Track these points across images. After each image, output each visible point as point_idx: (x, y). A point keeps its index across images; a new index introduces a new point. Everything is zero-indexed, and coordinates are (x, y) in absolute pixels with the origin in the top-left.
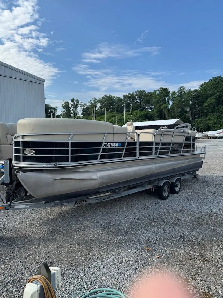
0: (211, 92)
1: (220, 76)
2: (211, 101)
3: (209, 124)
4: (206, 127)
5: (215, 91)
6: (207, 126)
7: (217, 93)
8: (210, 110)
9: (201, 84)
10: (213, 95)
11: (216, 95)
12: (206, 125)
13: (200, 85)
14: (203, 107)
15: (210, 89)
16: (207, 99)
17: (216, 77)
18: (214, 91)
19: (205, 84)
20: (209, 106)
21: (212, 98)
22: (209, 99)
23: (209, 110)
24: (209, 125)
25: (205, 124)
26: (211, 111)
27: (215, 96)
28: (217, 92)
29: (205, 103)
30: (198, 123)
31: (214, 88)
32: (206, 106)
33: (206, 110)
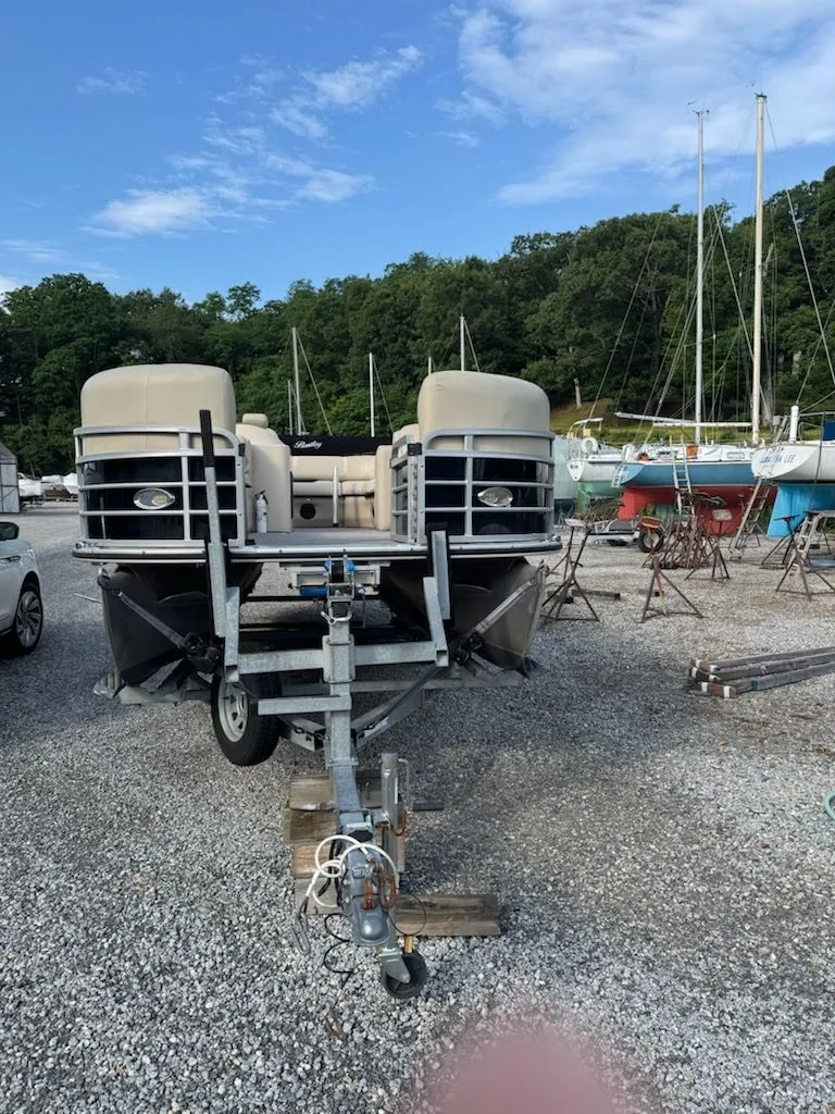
0: (58, 327)
1: (82, 276)
2: (61, 362)
3: (60, 447)
4: (50, 457)
5: (75, 329)
6: (54, 456)
7: (82, 336)
8: (57, 397)
9: (12, 290)
10: (66, 339)
11: (77, 342)
12: (48, 450)
13: (7, 293)
14: (33, 383)
15: (55, 315)
16: (43, 352)
17: (67, 274)
18: (71, 326)
19: (27, 293)
20: (55, 381)
21: (64, 350)
22: (53, 355)
23: (54, 395)
24: (60, 450)
25: (45, 446)
26: (61, 399)
27: (76, 348)
28: (82, 333)
29: (36, 365)
30: (16, 442)
31: (69, 314)
32: (45, 379)
33: (43, 393)
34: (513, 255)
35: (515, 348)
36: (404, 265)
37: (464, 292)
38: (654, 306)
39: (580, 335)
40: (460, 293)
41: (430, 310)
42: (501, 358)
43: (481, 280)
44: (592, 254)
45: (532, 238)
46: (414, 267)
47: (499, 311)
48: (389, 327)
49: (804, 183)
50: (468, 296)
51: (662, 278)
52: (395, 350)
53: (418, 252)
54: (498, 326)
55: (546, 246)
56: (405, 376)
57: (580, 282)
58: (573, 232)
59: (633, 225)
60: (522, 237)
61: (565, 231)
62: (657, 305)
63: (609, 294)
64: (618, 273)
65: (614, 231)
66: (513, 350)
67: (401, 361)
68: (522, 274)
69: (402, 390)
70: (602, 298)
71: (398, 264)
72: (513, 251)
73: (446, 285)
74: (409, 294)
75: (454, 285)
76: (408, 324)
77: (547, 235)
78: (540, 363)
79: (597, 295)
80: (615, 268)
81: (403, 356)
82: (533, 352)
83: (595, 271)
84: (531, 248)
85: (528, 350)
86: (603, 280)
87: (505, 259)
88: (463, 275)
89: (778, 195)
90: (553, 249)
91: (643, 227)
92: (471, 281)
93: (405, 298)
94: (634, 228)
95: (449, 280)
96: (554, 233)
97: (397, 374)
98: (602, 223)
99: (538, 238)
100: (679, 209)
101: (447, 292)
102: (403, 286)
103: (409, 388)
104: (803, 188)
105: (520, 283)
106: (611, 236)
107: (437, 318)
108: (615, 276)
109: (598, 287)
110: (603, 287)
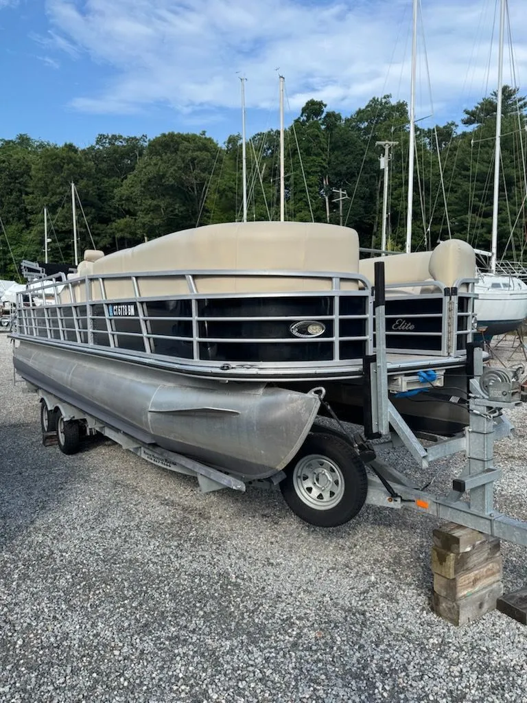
34: (97, 147)
35: (102, 207)
36: (12, 141)
37: (66, 166)
38: (196, 192)
39: (152, 205)
40: (62, 167)
41: (40, 176)
42: (94, 214)
43: (78, 160)
44: (158, 154)
45: (110, 137)
46: (19, 143)
47: (91, 182)
48: (5, 184)
49: (272, 131)
50: (68, 169)
51: (203, 175)
52: (11, 201)
53: (23, 133)
54: (91, 192)
55: (120, 143)
56: (19, 220)
57: (152, 171)
58: (138, 138)
59: (183, 139)
60: (104, 135)
61: (133, 136)
62: (198, 191)
63: (171, 181)
64: (177, 169)
65: (172, 141)
66: (101, 209)
67: (17, 209)
68: (105, 160)
69: (18, 230)
70: (167, 183)
71: (6, 139)
72: (97, 144)
73: (52, 160)
74: (20, 162)
75: (58, 161)
76: (19, 183)
77: (121, 137)
78: (125, 220)
79: (163, 181)
80: (174, 165)
81: (18, 205)
82: (116, 212)
83: (163, 167)
84: (109, 143)
85: (112, 210)
86: (167, 171)
87: (92, 148)
88: (64, 155)
89: (258, 135)
90: (124, 147)
91: (188, 141)
92: (70, 160)
93: (17, 165)
94: (183, 142)
95: (55, 157)
96: (125, 136)
97: (13, 218)
98: (164, 135)
99: (115, 138)
100: (206, 134)
101: (53, 165)
102: (15, 157)
103: (23, 229)
104: (272, 133)
105: (104, 166)
106: (169, 144)
107: (45, 182)
108: (175, 170)
109: (163, 176)
110: (167, 176)
